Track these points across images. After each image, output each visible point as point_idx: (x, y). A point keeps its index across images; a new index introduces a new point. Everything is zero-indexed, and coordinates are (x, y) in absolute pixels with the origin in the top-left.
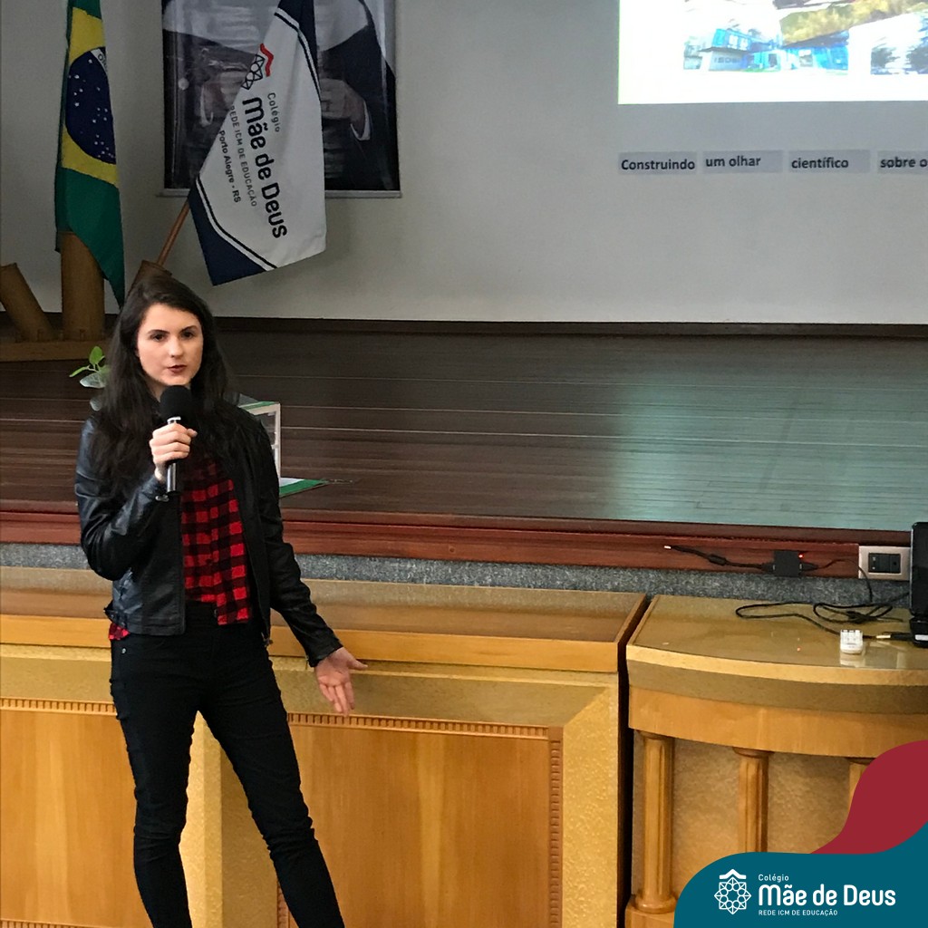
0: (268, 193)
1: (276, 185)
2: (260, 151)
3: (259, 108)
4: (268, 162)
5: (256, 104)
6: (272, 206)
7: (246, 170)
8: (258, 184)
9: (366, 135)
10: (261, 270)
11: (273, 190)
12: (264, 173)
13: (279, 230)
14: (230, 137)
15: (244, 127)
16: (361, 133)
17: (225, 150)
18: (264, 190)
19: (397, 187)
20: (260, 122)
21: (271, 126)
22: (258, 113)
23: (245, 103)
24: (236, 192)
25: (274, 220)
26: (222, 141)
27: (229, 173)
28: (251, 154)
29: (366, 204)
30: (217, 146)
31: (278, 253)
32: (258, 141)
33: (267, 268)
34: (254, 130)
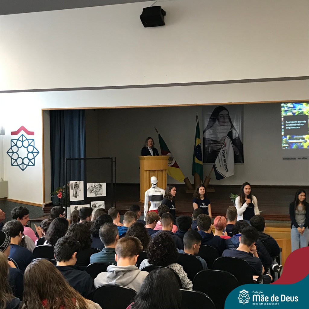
2: (224, 158)
3: (224, 152)
4: (225, 160)
6: (226, 167)
7: (222, 162)
8: (224, 164)
10: (224, 178)
11: (226, 165)
12: (225, 162)
13: (227, 171)
14: (220, 157)
15: (222, 155)
16: (237, 154)
17: (219, 158)
19: (243, 162)
21: (226, 155)
22: (224, 153)
23: (222, 151)
24: (221, 165)
25: (226, 169)
26: (218, 157)
27: (219, 162)
28: (223, 159)
29: (239, 165)
30: (218, 158)
31: (227, 175)
32: (224, 157)
33: (225, 177)
34: (223, 155)
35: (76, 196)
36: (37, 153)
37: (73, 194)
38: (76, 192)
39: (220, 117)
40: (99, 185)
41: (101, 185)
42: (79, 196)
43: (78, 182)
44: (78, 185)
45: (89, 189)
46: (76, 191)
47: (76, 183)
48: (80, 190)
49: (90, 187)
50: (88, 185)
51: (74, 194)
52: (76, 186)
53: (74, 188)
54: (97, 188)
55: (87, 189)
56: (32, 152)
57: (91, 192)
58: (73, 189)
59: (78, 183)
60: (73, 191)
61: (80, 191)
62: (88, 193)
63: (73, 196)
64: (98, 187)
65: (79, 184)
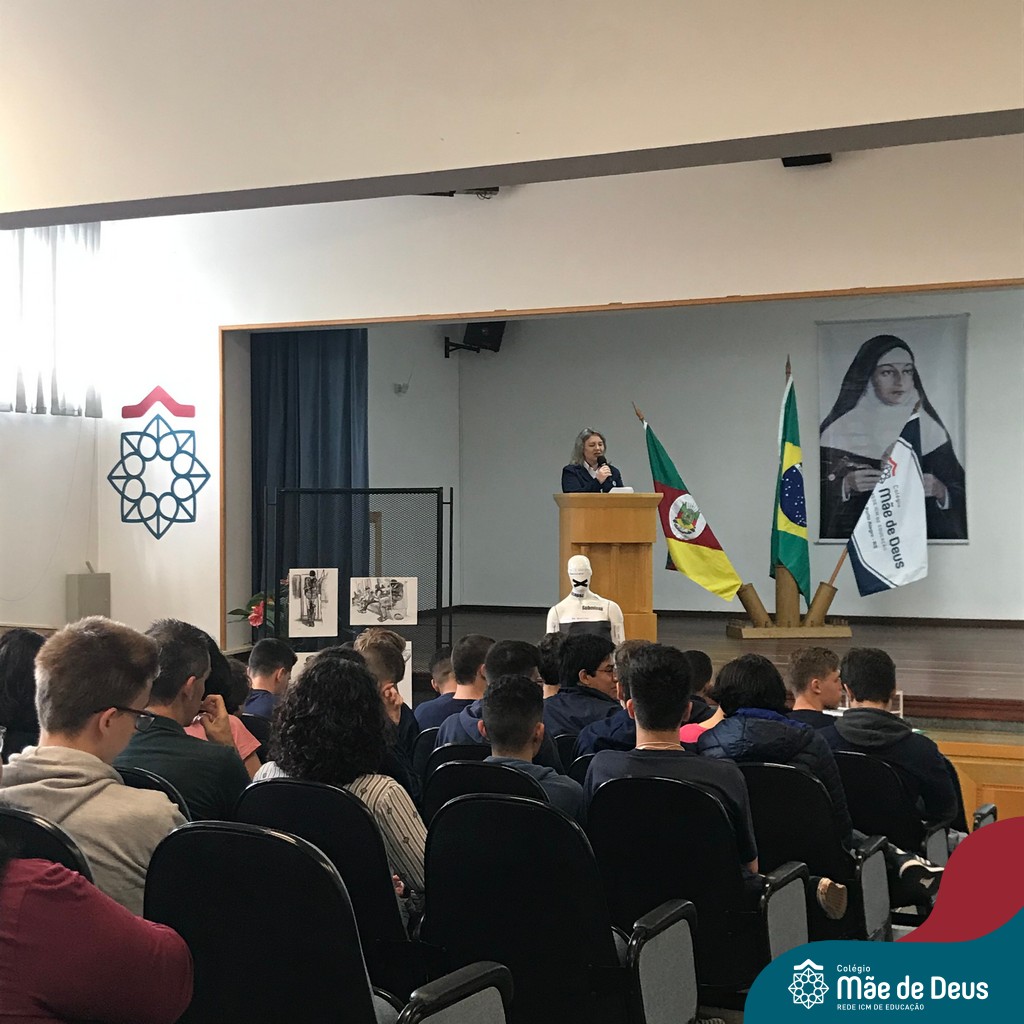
0: (893, 542)
1: (897, 538)
2: (889, 519)
3: (888, 494)
4: (894, 525)
5: (886, 492)
6: (895, 550)
7: (880, 530)
8: (888, 538)
9: (946, 507)
10: (888, 588)
12: (891, 531)
13: (900, 564)
14: (872, 512)
15: (880, 505)
16: (943, 505)
17: (868, 518)
18: (891, 540)
19: (966, 537)
20: (889, 502)
21: (895, 504)
23: (881, 491)
24: (875, 543)
25: (897, 558)
27: (871, 531)
28: (884, 520)
31: (896, 578)
32: (887, 513)
33: (892, 586)
34: (886, 507)
35: (309, 619)
36: (204, 479)
37: (302, 615)
38: (312, 607)
39: (883, 373)
40: (393, 583)
41: (400, 586)
42: (321, 620)
43: (319, 572)
44: (318, 583)
45: (356, 596)
46: (311, 604)
47: (313, 573)
48: (326, 602)
49: (359, 591)
50: (356, 584)
51: (305, 613)
52: (313, 585)
53: (306, 591)
54: (386, 595)
55: (352, 596)
56: (188, 476)
57: (365, 608)
58: (300, 596)
59: (319, 576)
60: (302, 604)
61: (324, 604)
62: (354, 610)
63: (301, 620)
64: (388, 593)
65: (323, 579)
